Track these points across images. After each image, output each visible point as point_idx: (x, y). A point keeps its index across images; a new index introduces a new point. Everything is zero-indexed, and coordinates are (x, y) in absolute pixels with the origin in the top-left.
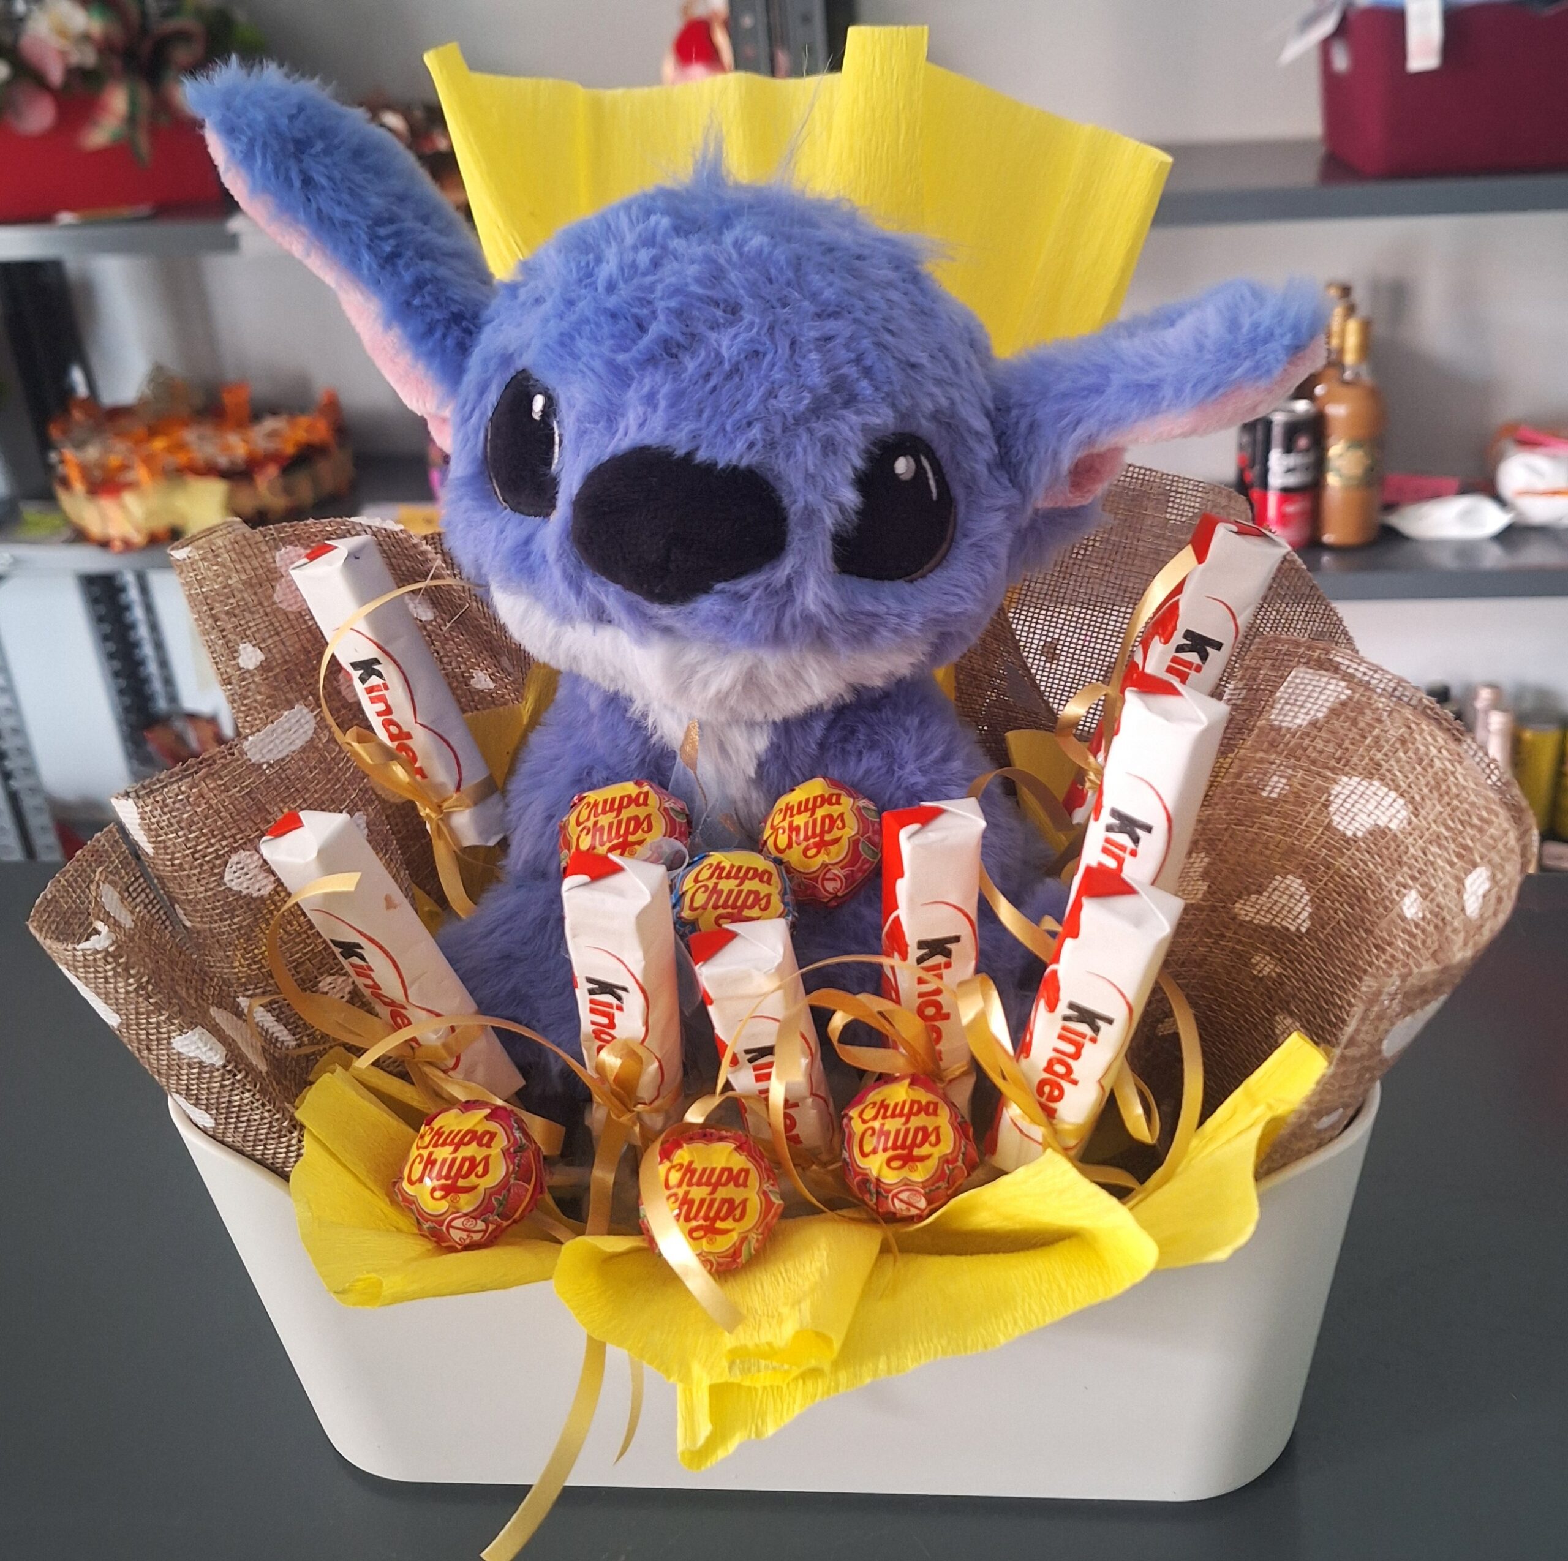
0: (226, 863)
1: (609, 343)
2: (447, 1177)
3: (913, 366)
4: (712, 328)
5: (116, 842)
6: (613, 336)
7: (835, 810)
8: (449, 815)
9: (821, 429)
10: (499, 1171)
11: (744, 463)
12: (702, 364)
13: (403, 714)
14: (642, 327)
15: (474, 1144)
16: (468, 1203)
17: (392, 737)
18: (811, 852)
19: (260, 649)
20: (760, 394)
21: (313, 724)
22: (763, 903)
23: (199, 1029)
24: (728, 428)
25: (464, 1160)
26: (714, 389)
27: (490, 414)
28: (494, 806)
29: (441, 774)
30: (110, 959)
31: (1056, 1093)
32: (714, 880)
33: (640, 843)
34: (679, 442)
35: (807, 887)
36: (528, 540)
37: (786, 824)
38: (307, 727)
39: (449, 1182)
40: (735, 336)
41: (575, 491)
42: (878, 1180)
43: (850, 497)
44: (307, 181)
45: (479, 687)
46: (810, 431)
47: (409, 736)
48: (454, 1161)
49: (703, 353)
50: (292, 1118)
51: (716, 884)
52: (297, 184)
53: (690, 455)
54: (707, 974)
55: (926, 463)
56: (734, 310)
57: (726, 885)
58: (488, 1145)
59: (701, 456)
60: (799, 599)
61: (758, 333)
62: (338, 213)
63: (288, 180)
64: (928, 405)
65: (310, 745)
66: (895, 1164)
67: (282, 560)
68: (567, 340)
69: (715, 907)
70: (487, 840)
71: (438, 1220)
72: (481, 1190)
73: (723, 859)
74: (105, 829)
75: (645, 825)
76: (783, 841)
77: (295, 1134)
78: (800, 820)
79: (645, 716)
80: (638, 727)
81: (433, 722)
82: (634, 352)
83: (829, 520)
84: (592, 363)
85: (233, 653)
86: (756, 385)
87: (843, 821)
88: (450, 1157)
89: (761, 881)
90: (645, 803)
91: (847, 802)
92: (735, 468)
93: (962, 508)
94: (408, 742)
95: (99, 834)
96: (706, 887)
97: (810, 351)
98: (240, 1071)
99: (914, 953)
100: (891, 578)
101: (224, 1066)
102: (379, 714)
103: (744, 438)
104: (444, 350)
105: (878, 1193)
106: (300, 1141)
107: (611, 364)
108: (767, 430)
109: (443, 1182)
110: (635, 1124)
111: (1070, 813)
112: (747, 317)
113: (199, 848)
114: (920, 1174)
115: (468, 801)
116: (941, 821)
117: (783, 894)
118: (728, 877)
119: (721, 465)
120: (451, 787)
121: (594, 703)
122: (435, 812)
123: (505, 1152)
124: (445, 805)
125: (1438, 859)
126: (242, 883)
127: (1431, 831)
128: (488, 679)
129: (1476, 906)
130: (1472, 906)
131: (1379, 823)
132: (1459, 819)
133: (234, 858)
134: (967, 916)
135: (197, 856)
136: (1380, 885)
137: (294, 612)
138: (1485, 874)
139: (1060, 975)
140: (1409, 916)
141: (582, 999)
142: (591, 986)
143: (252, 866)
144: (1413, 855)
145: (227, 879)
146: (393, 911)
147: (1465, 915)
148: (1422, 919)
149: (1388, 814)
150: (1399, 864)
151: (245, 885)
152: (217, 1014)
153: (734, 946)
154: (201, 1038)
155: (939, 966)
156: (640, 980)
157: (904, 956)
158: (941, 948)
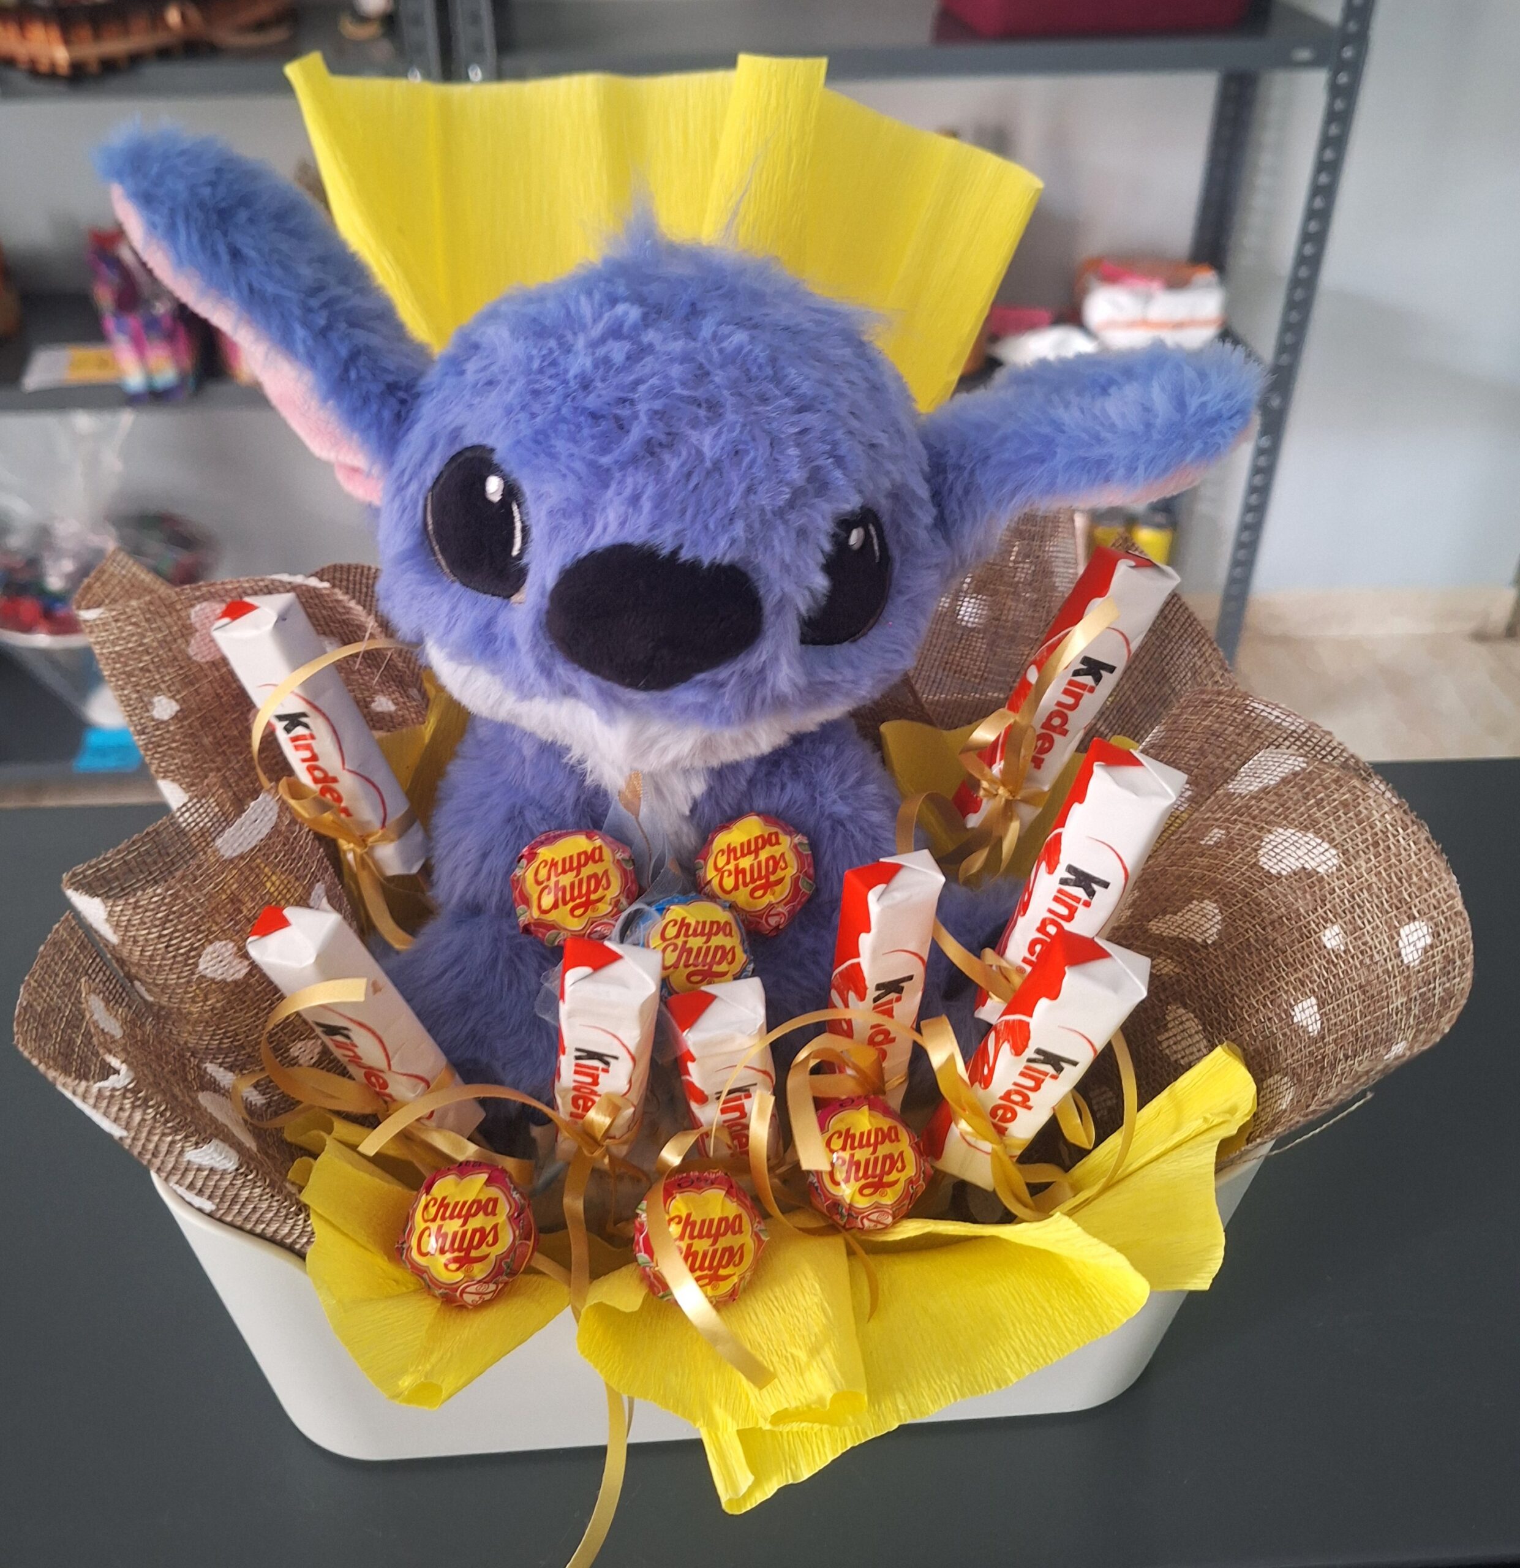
0: (200, 956)
2: (460, 1249)
3: (873, 446)
5: (73, 928)
6: (593, 437)
7: (776, 851)
8: (372, 848)
9: (796, 519)
10: (507, 1238)
11: (726, 561)
13: (330, 761)
14: (622, 427)
15: (481, 1214)
16: (482, 1271)
17: (316, 780)
18: (759, 893)
19: (177, 701)
21: (276, 808)
22: (730, 957)
23: (215, 1142)
24: (712, 526)
25: (474, 1232)
27: (429, 483)
28: (416, 835)
29: (367, 812)
31: (1009, 1115)
32: (682, 939)
33: (600, 900)
34: (665, 540)
35: (751, 923)
36: (489, 624)
37: (731, 867)
38: (271, 814)
39: (462, 1254)
42: (851, 1205)
43: (821, 582)
44: (236, 254)
45: (379, 709)
46: (786, 522)
47: (334, 780)
48: (465, 1233)
50: (298, 1202)
51: (685, 942)
52: (225, 257)
53: (675, 553)
54: (692, 1039)
55: (873, 532)
56: (714, 407)
57: (695, 943)
58: (494, 1213)
59: (685, 555)
61: (741, 432)
62: (270, 288)
63: (215, 254)
64: (886, 484)
65: (276, 830)
66: (867, 1191)
67: (197, 616)
68: (540, 437)
69: (686, 966)
70: (410, 868)
71: (453, 1287)
72: (492, 1257)
73: (685, 914)
74: (62, 919)
76: (729, 883)
77: (302, 1216)
78: (745, 863)
80: (576, 773)
81: (360, 767)
82: (616, 454)
84: (572, 465)
85: (147, 706)
86: (736, 481)
87: (785, 862)
88: (461, 1230)
89: (726, 935)
90: (601, 859)
92: (719, 566)
94: (334, 785)
95: (57, 926)
97: (789, 447)
98: (251, 1172)
99: (872, 993)
101: (237, 1170)
102: (304, 760)
105: (849, 1215)
106: (305, 1221)
107: (592, 465)
108: (749, 527)
109: (456, 1254)
110: (604, 1156)
111: (965, 817)
113: (173, 942)
115: (392, 836)
116: (901, 878)
118: (695, 934)
119: (706, 563)
120: (376, 823)
121: (528, 751)
122: (359, 846)
123: (510, 1218)
124: (371, 839)
125: (1368, 905)
126: (216, 970)
127: (1363, 879)
128: (390, 703)
129: (1416, 957)
130: (1411, 955)
131: (1307, 866)
132: (1396, 875)
133: (209, 949)
134: (921, 958)
135: (171, 949)
136: (1299, 915)
137: (207, 662)
138: (1425, 929)
139: (1032, 1027)
140: (1329, 946)
141: (567, 1064)
142: (579, 1054)
143: (227, 954)
144: (1339, 896)
145: (201, 967)
146: (379, 995)
147: (1402, 961)
148: (1345, 952)
149: (1317, 860)
150: (1322, 901)
151: (219, 972)
152: (205, 1099)
153: (714, 1009)
154: (216, 1150)
155: (890, 1002)
156: (632, 1050)
157: (862, 997)
158: (894, 987)
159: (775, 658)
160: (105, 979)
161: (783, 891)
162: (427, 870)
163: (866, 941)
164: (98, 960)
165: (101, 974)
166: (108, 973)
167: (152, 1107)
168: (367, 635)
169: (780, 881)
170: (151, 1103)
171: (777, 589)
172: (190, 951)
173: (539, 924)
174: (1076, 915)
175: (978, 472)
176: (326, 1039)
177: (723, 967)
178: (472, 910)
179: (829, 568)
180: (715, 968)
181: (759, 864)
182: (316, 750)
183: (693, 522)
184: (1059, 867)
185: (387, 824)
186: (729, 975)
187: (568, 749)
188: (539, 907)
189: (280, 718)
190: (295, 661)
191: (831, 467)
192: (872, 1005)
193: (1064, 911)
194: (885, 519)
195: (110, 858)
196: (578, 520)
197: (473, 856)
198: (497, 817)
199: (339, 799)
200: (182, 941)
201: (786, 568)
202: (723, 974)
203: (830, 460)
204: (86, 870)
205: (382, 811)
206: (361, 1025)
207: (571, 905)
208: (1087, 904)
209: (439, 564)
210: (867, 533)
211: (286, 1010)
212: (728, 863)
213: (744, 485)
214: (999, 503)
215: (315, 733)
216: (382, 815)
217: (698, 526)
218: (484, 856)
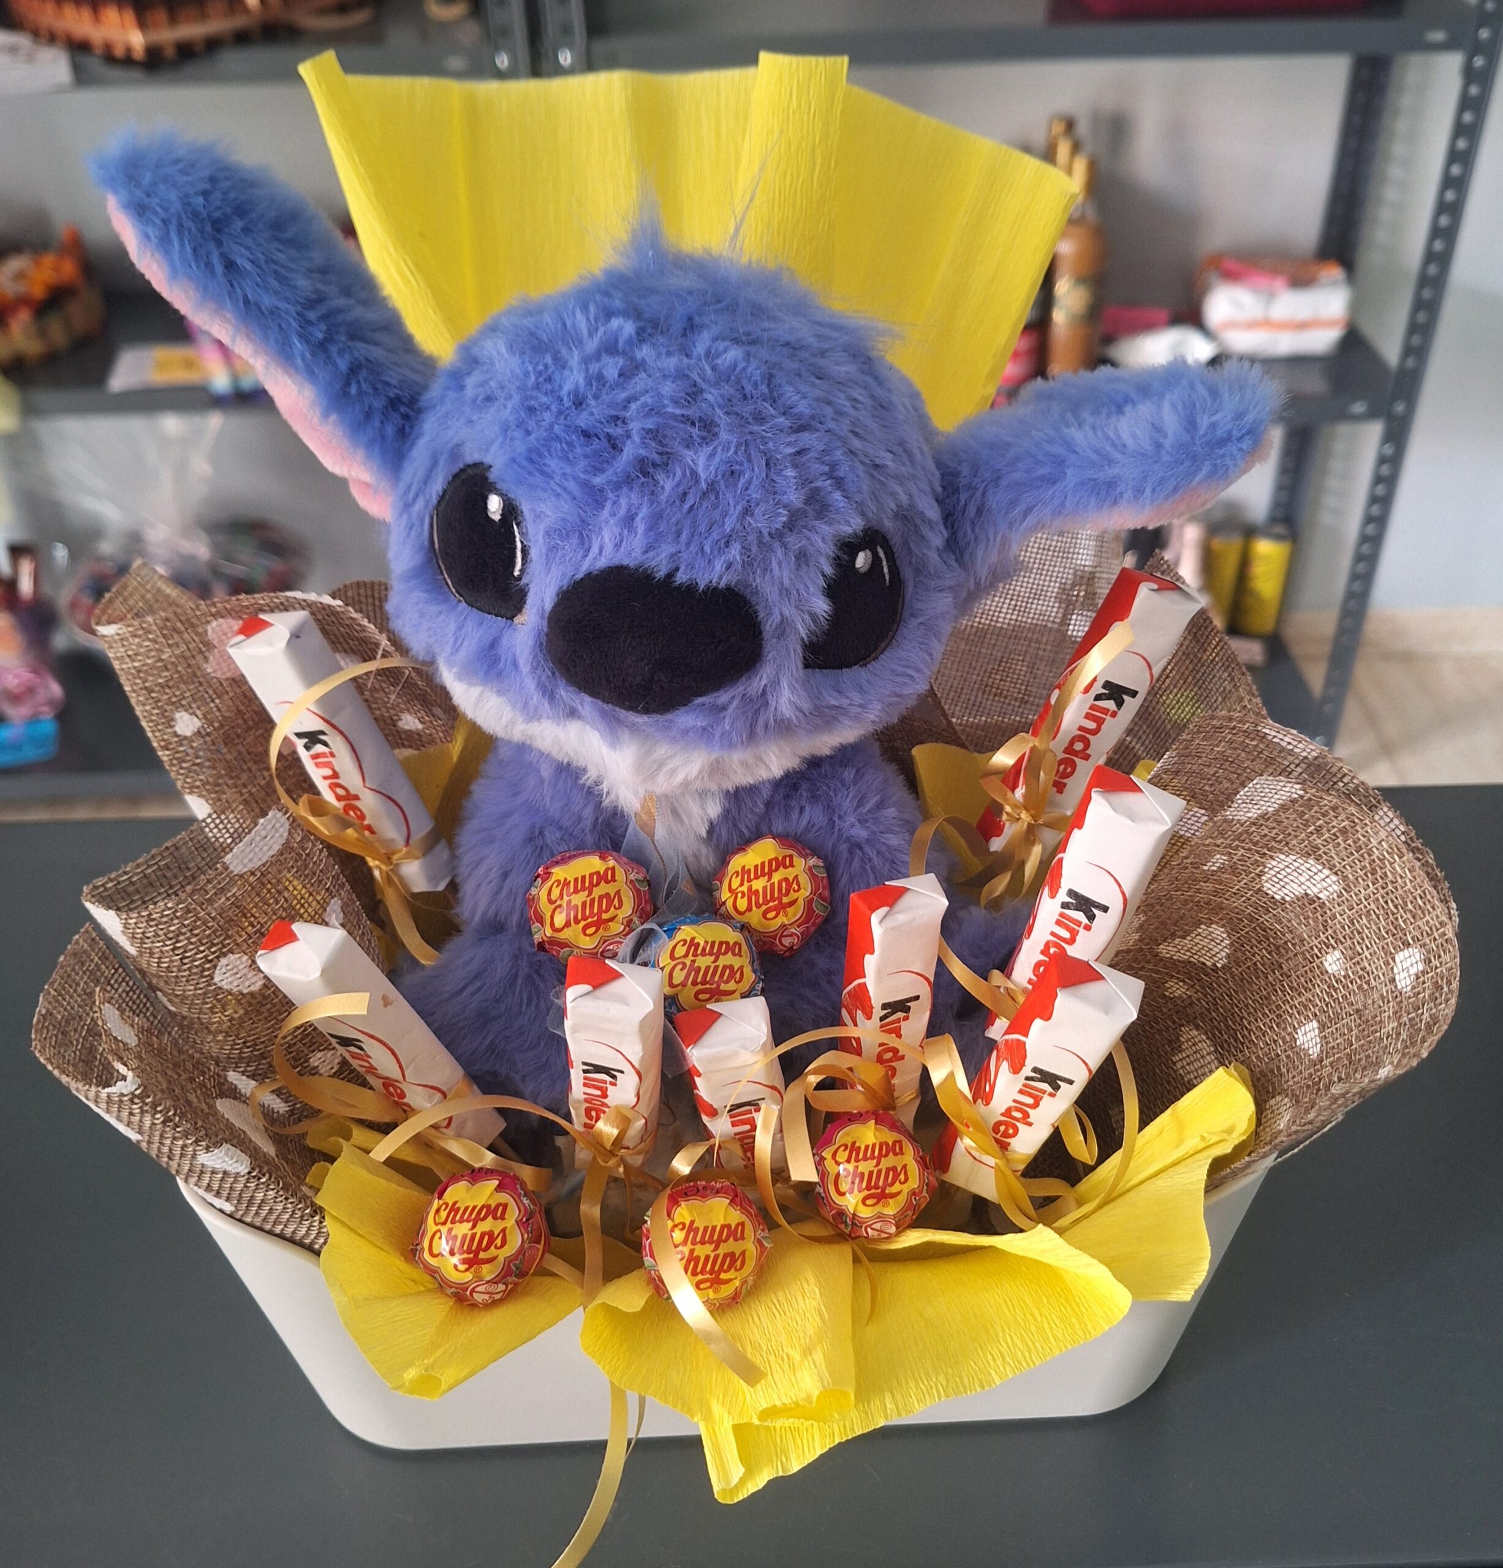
0: (215, 967)
1: (583, 463)
4: (688, 447)
5: (93, 940)
7: (790, 873)
8: (397, 865)
12: (678, 485)
13: (352, 778)
17: (339, 798)
18: (771, 915)
19: (198, 717)
20: (737, 512)
21: (287, 825)
22: (738, 975)
23: (224, 1146)
24: (707, 549)
26: (691, 508)
28: (442, 853)
29: (390, 830)
30: (136, 1100)
31: (1011, 1131)
33: (612, 919)
34: (660, 563)
35: (765, 943)
36: (493, 644)
37: (744, 888)
38: (281, 830)
40: (712, 455)
41: (549, 605)
43: (822, 606)
45: (407, 727)
46: (784, 545)
47: (357, 798)
49: (679, 472)
50: (313, 1204)
51: (694, 961)
53: (670, 576)
54: (696, 1055)
55: (882, 554)
57: (703, 962)
59: (681, 578)
60: (773, 703)
65: (287, 847)
67: (213, 632)
69: (694, 983)
70: (436, 886)
73: (695, 934)
74: (82, 930)
75: (616, 902)
76: (742, 904)
77: (317, 1218)
78: (759, 884)
79: (597, 783)
80: (592, 794)
81: (381, 785)
83: (802, 629)
85: (170, 722)
86: (732, 504)
89: (734, 954)
90: (614, 880)
91: (800, 863)
92: (715, 589)
93: (910, 589)
94: (356, 803)
95: (77, 937)
96: (684, 964)
98: (264, 1174)
99: (878, 1013)
100: (849, 666)
101: (249, 1173)
102: (325, 778)
103: (723, 558)
104: (383, 437)
106: (321, 1223)
108: (745, 549)
110: (619, 1165)
111: (987, 840)
112: (724, 436)
113: (187, 954)
114: (891, 1209)
115: (417, 853)
116: (905, 901)
117: (752, 963)
118: (703, 954)
120: (401, 842)
122: (385, 862)
124: (395, 857)
125: (1367, 931)
126: (231, 983)
127: (1362, 906)
128: (417, 721)
129: (1408, 982)
130: (1404, 982)
131: (1309, 892)
132: (1392, 901)
133: (224, 961)
134: (927, 979)
135: (186, 961)
136: (1302, 940)
137: (227, 679)
138: (1417, 956)
139: (1027, 1047)
140: (1330, 971)
141: (576, 1076)
142: (586, 1067)
143: (241, 967)
144: (1340, 923)
145: (217, 979)
146: (389, 1008)
147: (1396, 987)
148: (1344, 977)
149: (1319, 886)
150: (1324, 926)
151: (235, 984)
152: (223, 1106)
153: (718, 1028)
154: (226, 1154)
155: (898, 1021)
156: (637, 1065)
157: (869, 1017)
158: (901, 1006)
159: (776, 682)
160: (128, 989)
161: (796, 913)
162: (453, 887)
163: (870, 962)
164: (121, 970)
165: (124, 984)
166: (131, 983)
167: (160, 1112)
168: (380, 652)
169: (792, 903)
170: (159, 1109)
171: (776, 612)
172: (204, 963)
173: (553, 942)
174: (1078, 938)
175: (989, 494)
176: (341, 1050)
177: (731, 986)
178: (495, 927)
179: (832, 591)
180: (723, 987)
181: (772, 885)
182: (337, 769)
183: (688, 544)
184: (1060, 891)
185: (411, 842)
186: (737, 994)
187: (585, 770)
188: (552, 924)
189: (299, 735)
190: (310, 678)
191: (830, 489)
192: (879, 1024)
193: (1066, 935)
194: (895, 540)
195: (130, 871)
196: (574, 541)
197: (494, 875)
198: (518, 836)
199: (362, 817)
200: (196, 954)
201: (785, 592)
202: (729, 993)
203: (828, 482)
204: (107, 883)
205: (404, 828)
206: (372, 1037)
207: (583, 923)
208: (1088, 928)
209: (447, 584)
210: (875, 555)
211: (298, 1019)
212: (742, 884)
213: (739, 508)
214: (1011, 525)
215: (334, 751)
216: (405, 833)
217: (693, 548)
218: (505, 875)
